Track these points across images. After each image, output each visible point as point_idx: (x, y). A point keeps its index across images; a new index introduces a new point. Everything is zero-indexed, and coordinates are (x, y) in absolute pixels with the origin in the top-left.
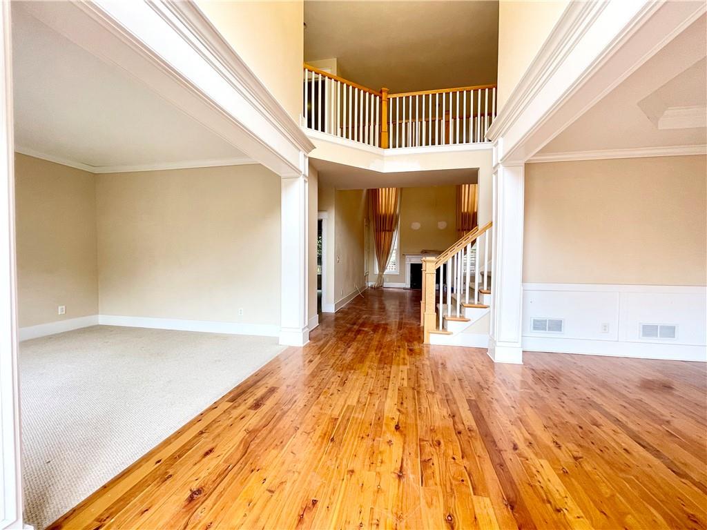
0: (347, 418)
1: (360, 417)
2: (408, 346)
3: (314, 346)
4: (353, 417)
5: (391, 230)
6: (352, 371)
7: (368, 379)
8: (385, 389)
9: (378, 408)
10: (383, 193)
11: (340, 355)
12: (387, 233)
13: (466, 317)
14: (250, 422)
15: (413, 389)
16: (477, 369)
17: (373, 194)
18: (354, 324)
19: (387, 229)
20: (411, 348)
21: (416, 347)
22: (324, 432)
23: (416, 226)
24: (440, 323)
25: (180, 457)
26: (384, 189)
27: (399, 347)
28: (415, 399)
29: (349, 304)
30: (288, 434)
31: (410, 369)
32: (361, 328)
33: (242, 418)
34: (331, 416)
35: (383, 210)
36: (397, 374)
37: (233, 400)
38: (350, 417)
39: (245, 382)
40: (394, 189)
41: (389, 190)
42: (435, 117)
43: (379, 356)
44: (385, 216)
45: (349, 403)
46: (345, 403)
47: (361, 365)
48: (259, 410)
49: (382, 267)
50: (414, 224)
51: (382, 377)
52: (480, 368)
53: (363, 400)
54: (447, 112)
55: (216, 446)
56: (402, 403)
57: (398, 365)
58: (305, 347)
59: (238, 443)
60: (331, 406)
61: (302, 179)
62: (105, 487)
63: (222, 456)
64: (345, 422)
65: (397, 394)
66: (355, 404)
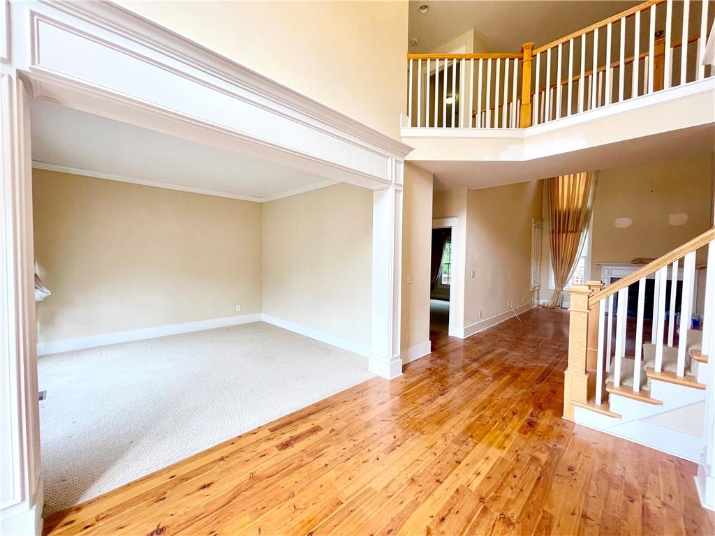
0: (352, 508)
1: (370, 513)
2: (532, 415)
3: (402, 382)
4: (361, 510)
5: (577, 231)
6: (417, 434)
7: (427, 454)
8: (438, 481)
9: (403, 511)
10: (565, 183)
11: (422, 404)
12: (571, 236)
13: (651, 397)
14: (262, 465)
15: (482, 500)
16: (645, 508)
17: (548, 186)
18: (475, 360)
19: (569, 229)
20: (534, 419)
21: (545, 421)
22: (311, 517)
23: (623, 223)
24: (597, 394)
25: (187, 479)
26: (566, 177)
27: (514, 413)
28: (469, 520)
29: (493, 328)
30: (278, 500)
31: (503, 459)
32: (480, 369)
33: (262, 456)
34: (339, 494)
35: (563, 204)
36: (475, 462)
37: (273, 430)
38: (358, 507)
39: (301, 411)
40: (584, 175)
41: (575, 176)
42: (633, 54)
43: (472, 420)
44: (567, 214)
45: (373, 484)
46: (369, 482)
47: (437, 427)
48: (283, 452)
49: (561, 281)
50: (617, 220)
51: (450, 457)
52: (653, 505)
53: (393, 488)
54: (660, 34)
55: (217, 481)
56: (443, 519)
57: (490, 444)
58: (392, 381)
59: (232, 488)
60: (350, 479)
61: (391, 190)
62: (128, 485)
63: (210, 496)
64: (346, 512)
65: (448, 498)
66: (379, 489)
